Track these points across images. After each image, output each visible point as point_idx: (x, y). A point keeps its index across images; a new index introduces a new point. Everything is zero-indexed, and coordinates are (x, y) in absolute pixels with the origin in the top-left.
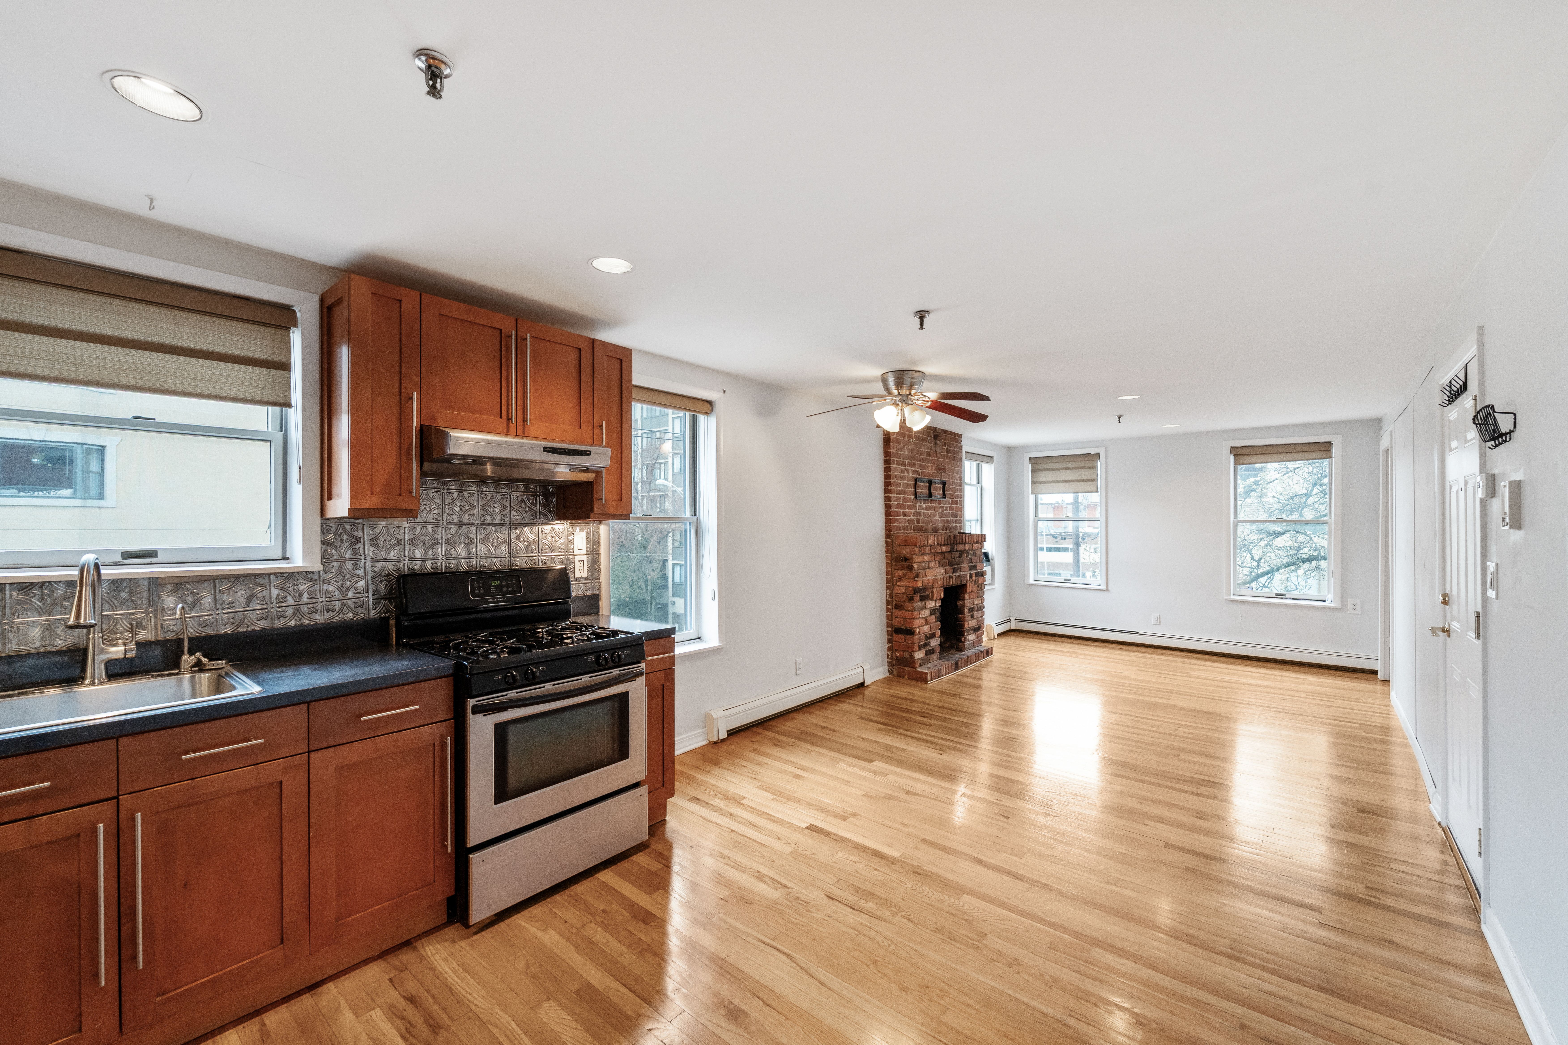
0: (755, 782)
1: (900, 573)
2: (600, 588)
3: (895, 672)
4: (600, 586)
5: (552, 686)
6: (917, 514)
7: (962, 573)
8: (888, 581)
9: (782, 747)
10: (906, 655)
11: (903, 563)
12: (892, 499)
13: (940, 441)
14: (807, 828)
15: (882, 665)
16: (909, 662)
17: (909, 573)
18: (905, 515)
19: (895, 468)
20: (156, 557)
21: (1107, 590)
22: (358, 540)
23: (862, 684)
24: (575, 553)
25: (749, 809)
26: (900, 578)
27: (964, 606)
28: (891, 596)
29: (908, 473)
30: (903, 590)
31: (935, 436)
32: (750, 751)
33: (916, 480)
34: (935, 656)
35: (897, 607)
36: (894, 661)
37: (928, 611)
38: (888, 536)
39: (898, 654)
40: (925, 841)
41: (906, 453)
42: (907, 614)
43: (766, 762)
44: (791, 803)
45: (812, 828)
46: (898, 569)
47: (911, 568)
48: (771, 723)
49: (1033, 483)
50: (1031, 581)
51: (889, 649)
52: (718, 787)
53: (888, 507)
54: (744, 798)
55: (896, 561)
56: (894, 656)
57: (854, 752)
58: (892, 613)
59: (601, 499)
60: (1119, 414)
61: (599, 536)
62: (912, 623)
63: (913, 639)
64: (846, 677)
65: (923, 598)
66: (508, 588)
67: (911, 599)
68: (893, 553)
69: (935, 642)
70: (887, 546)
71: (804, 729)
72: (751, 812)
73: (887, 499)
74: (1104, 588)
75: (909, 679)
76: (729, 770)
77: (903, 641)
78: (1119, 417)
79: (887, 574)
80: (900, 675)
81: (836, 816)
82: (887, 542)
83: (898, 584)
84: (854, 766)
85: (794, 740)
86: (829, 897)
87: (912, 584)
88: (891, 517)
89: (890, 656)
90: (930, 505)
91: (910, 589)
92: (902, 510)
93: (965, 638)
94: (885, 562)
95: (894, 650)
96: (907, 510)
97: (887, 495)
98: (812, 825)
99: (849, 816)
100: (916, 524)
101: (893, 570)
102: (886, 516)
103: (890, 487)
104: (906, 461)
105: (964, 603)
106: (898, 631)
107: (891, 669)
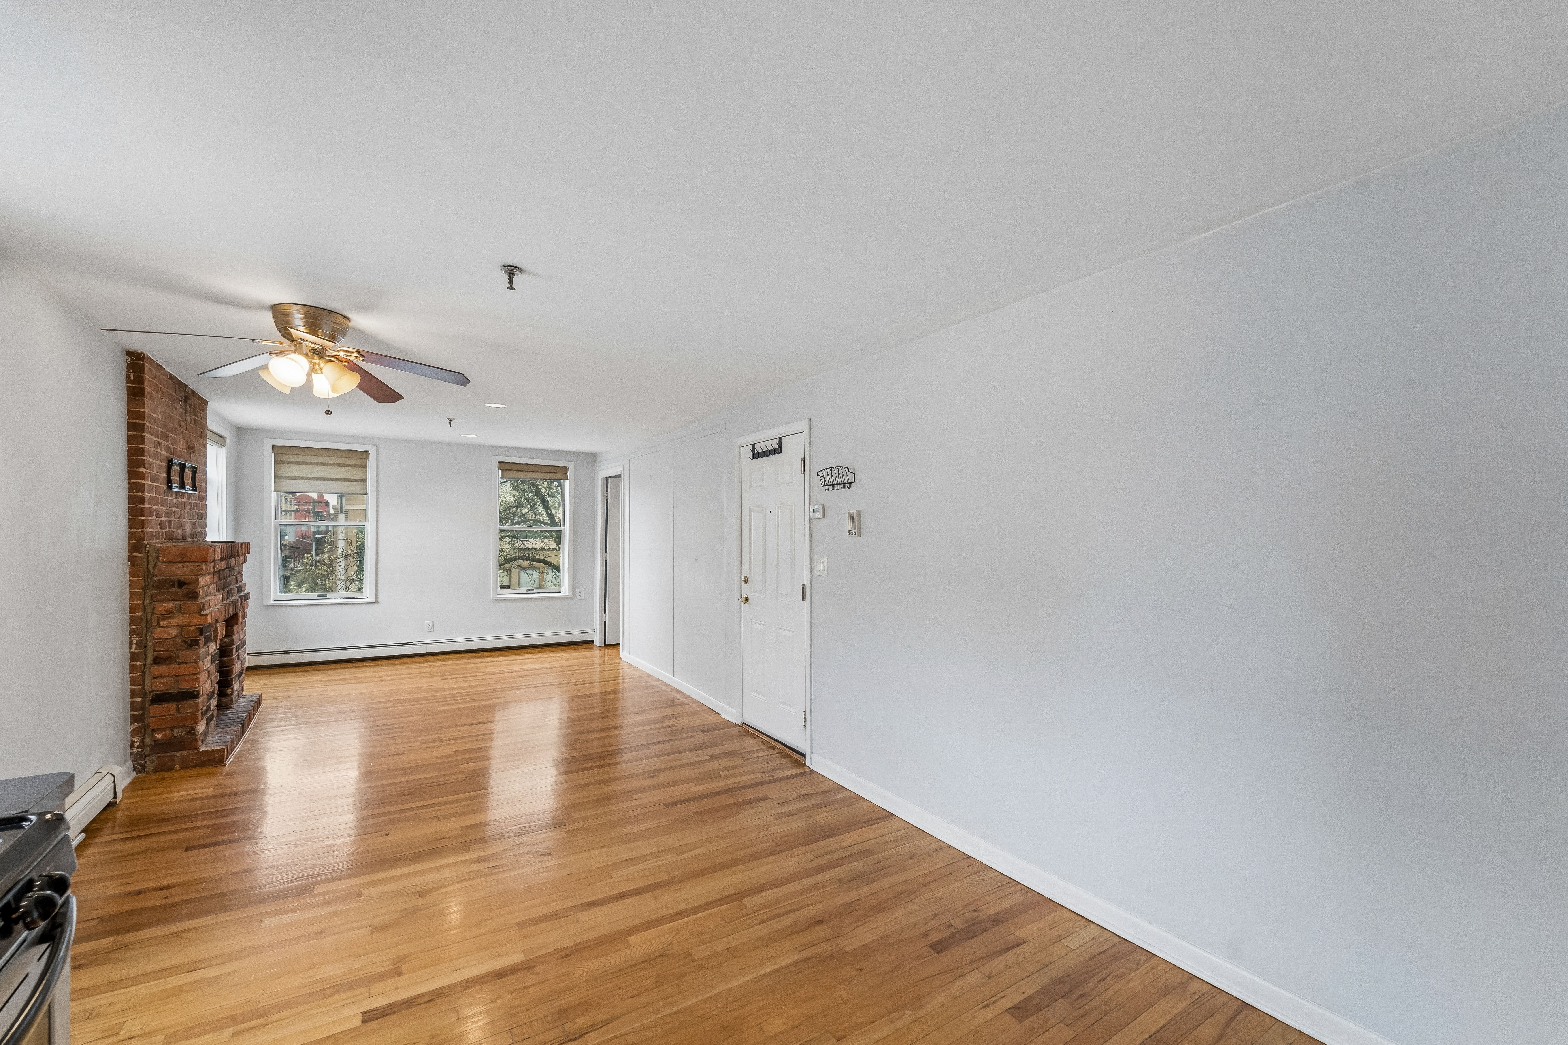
1: (169, 605)
3: (151, 767)
6: (168, 514)
7: (233, 598)
8: (134, 621)
10: (179, 732)
11: (174, 589)
12: (146, 489)
13: (190, 405)
14: (363, 1022)
15: (125, 762)
16: (185, 742)
17: (189, 604)
18: (158, 515)
19: (148, 438)
21: (377, 602)
23: (113, 801)
26: (166, 615)
27: (234, 643)
28: (142, 645)
29: (161, 450)
30: (174, 632)
31: (185, 397)
33: (170, 461)
34: (213, 722)
35: (159, 661)
36: (147, 751)
37: (211, 658)
38: (135, 548)
39: (158, 736)
40: (522, 925)
41: (161, 418)
42: (183, 669)
45: (368, 1017)
46: (163, 601)
47: (194, 596)
49: (276, 477)
50: (272, 602)
51: (134, 732)
53: (136, 500)
55: (157, 587)
56: (148, 741)
58: (143, 672)
60: (451, 417)
62: (198, 680)
63: (198, 704)
64: (93, 799)
65: (208, 640)
67: (194, 644)
68: (148, 575)
69: (213, 703)
70: (132, 565)
73: (135, 487)
74: (374, 600)
75: (183, 768)
77: (173, 712)
78: (450, 421)
79: (133, 609)
80: (164, 768)
81: (380, 977)
82: (132, 559)
83: (161, 623)
87: (198, 621)
88: (143, 518)
89: (137, 745)
90: (180, 500)
91: (192, 628)
92: (154, 507)
93: (232, 689)
94: (128, 591)
95: (149, 731)
96: (159, 507)
97: (133, 481)
98: (363, 1013)
99: (397, 965)
100: (168, 530)
101: (147, 601)
102: (130, 515)
103: (142, 470)
104: (160, 430)
105: (233, 640)
106: (160, 699)
107: (141, 764)
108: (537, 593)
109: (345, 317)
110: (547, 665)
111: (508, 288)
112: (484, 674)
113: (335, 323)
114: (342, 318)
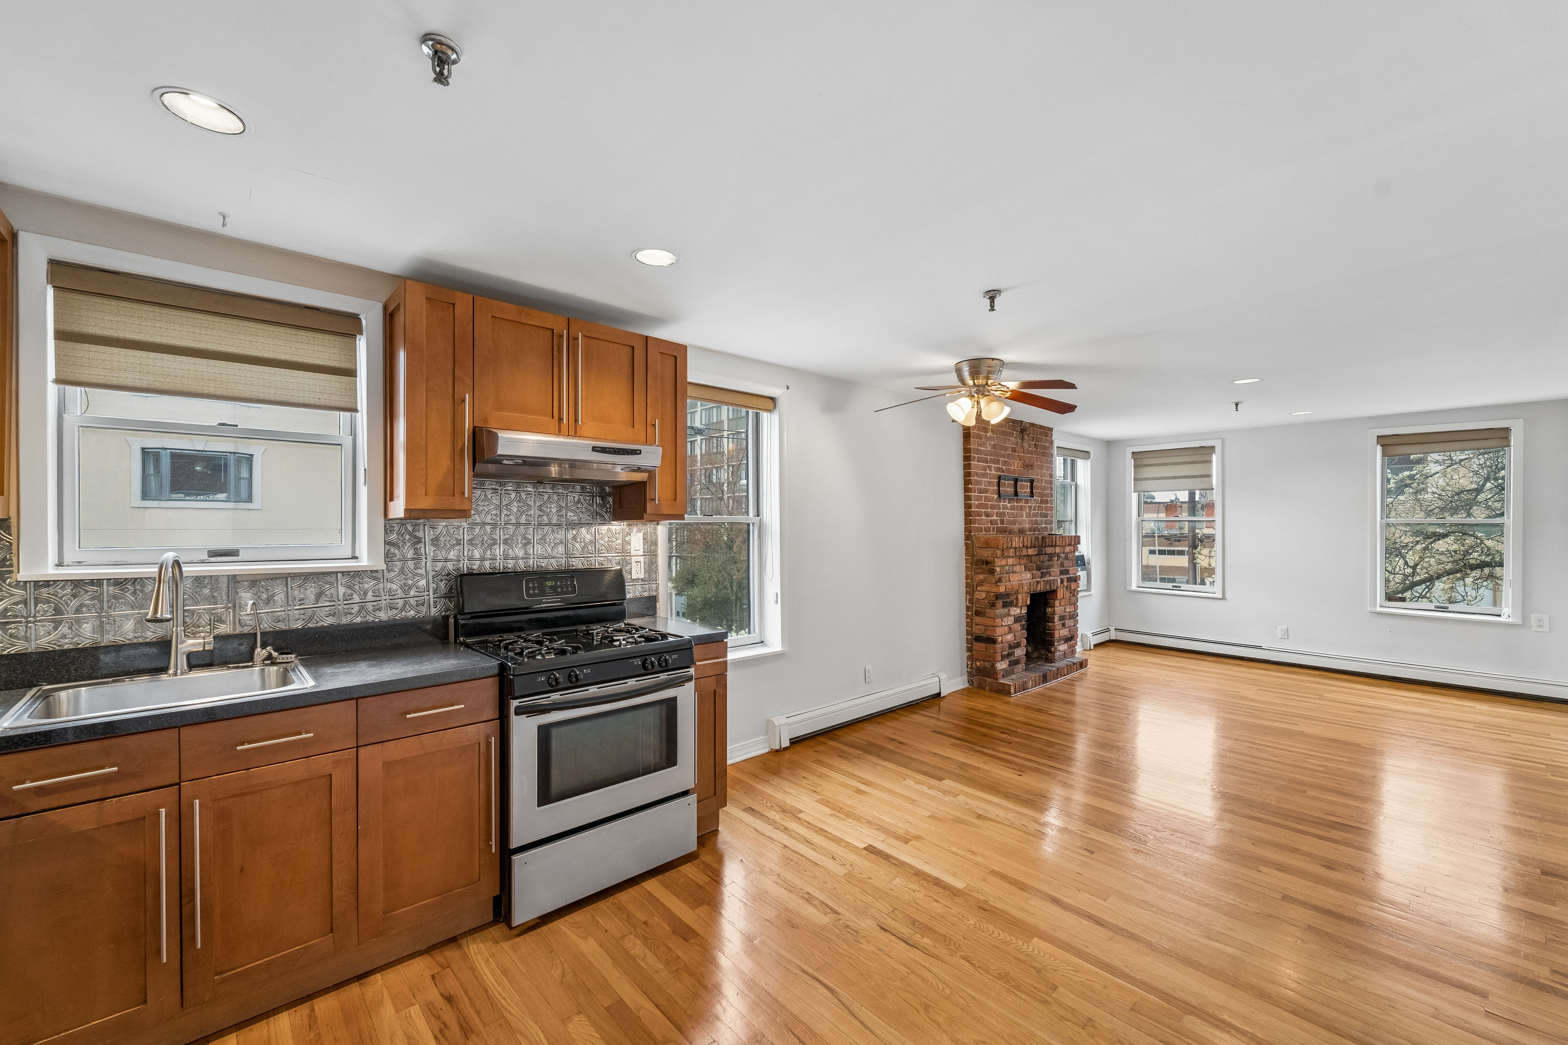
0: (814, 795)
1: (981, 577)
2: (657, 590)
3: (975, 683)
4: (657, 588)
5: (597, 690)
6: (1001, 515)
7: (1051, 578)
8: (967, 585)
9: (847, 759)
10: (988, 665)
11: (984, 566)
12: (972, 499)
13: (1028, 435)
14: (865, 848)
15: (961, 675)
16: (991, 673)
17: (990, 577)
18: (987, 515)
19: (975, 465)
20: (238, 555)
21: (1224, 598)
22: (419, 540)
23: (939, 694)
24: (632, 554)
25: (805, 823)
26: (981, 583)
27: (1054, 613)
28: (971, 601)
29: (990, 470)
30: (984, 595)
31: (1021, 431)
32: (813, 762)
33: (999, 478)
34: (1020, 667)
35: (978, 613)
36: (974, 672)
37: (1012, 618)
38: (967, 538)
39: (978, 664)
41: (989, 449)
42: (989, 622)
43: (828, 774)
44: (850, 820)
45: (870, 849)
46: (978, 573)
47: (992, 572)
48: (837, 732)
49: (1136, 480)
50: (1134, 587)
51: (969, 658)
52: (776, 798)
53: (968, 506)
54: (801, 811)
55: (976, 565)
56: (974, 665)
57: (924, 768)
58: (972, 620)
59: (654, 499)
60: (1237, 402)
61: (657, 537)
62: (994, 631)
63: (995, 648)
64: (920, 687)
65: (1006, 605)
66: (562, 589)
67: (993, 605)
68: (973, 556)
69: (1020, 652)
70: (966, 549)
71: (872, 740)
72: (807, 827)
73: (967, 498)
74: (1221, 596)
75: (990, 690)
76: (789, 781)
77: (984, 650)
78: (1237, 405)
79: (967, 577)
80: (981, 687)
81: (897, 837)
82: (966, 544)
83: (978, 588)
84: (922, 784)
85: (860, 752)
86: (882, 928)
87: (994, 589)
88: (971, 518)
89: (969, 666)
90: (1016, 504)
91: (992, 594)
92: (983, 510)
93: (1055, 648)
94: (965, 565)
95: (974, 660)
96: (989, 510)
97: (966, 494)
98: (870, 845)
99: (912, 839)
100: (1000, 525)
101: (973, 573)
102: (965, 516)
103: (970, 486)
104: (989, 457)
105: (1054, 610)
106: (978, 639)
107: (971, 680)
111: (991, 310)
113: (989, 367)
114: (991, 361)
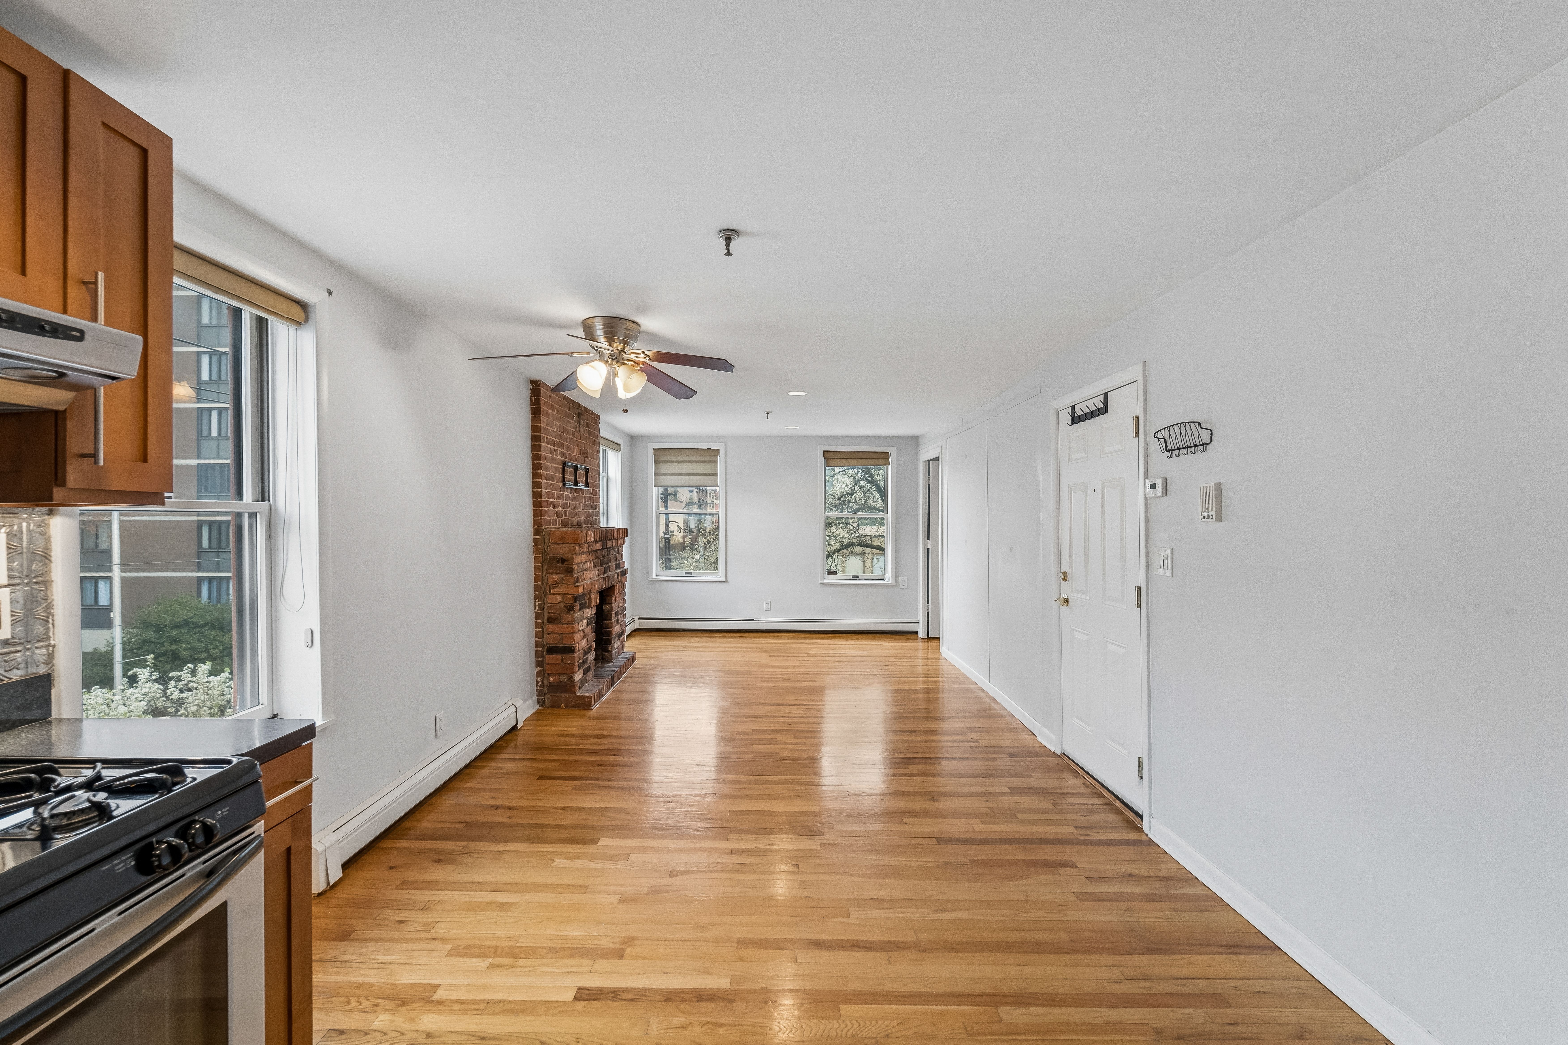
0: (436, 945)
1: (556, 577)
2: (50, 660)
3: (547, 702)
4: (51, 656)
6: (564, 505)
7: (610, 573)
8: (537, 588)
9: (450, 862)
10: (563, 678)
11: (559, 565)
12: (543, 486)
13: (584, 419)
14: (576, 998)
15: (532, 696)
16: (568, 687)
17: (567, 577)
18: (554, 507)
19: (544, 446)
21: (726, 581)
23: (514, 728)
25: (457, 1007)
26: (555, 585)
27: (611, 610)
28: (542, 607)
29: (556, 455)
30: (559, 598)
31: (579, 413)
32: (397, 888)
33: (564, 464)
34: (591, 673)
35: (551, 620)
36: (546, 690)
37: (586, 621)
38: (537, 532)
39: (552, 679)
41: (555, 430)
42: (565, 629)
43: (437, 898)
44: (521, 962)
45: (581, 995)
46: (553, 573)
47: (570, 571)
48: (407, 824)
49: (656, 475)
50: (654, 577)
51: (538, 674)
52: (372, 985)
53: (537, 495)
54: (436, 987)
55: (549, 563)
56: (545, 682)
57: (564, 834)
58: (542, 629)
60: (768, 410)
62: (573, 638)
63: (574, 657)
64: (498, 723)
65: (582, 607)
67: (571, 609)
68: (544, 553)
69: (591, 657)
70: (535, 545)
71: (467, 818)
72: (464, 1012)
73: (536, 485)
74: (724, 580)
75: (566, 707)
76: (376, 940)
77: (560, 662)
78: (768, 414)
79: (536, 579)
80: (555, 705)
81: (606, 954)
82: (535, 540)
83: (552, 591)
84: (578, 858)
85: (464, 843)
87: (573, 591)
88: (541, 509)
89: (539, 684)
90: (575, 494)
91: (570, 596)
92: (551, 500)
93: (612, 647)
94: (533, 565)
95: (546, 675)
96: (556, 500)
97: (535, 480)
98: (579, 989)
99: (623, 946)
100: (564, 518)
101: (544, 574)
102: (534, 506)
103: (540, 471)
104: (555, 440)
105: (612, 607)
106: (552, 650)
107: (542, 699)
108: (862, 579)
109: (634, 322)
110: (865, 653)
111: (725, 254)
112: (806, 655)
113: (627, 329)
114: (631, 324)
